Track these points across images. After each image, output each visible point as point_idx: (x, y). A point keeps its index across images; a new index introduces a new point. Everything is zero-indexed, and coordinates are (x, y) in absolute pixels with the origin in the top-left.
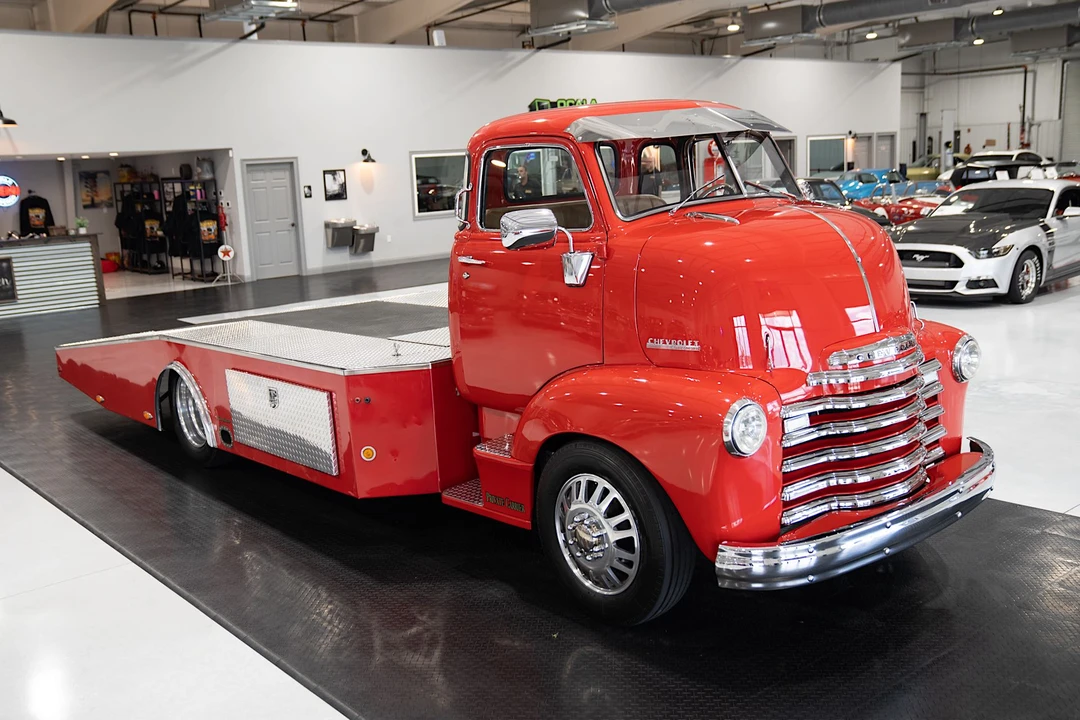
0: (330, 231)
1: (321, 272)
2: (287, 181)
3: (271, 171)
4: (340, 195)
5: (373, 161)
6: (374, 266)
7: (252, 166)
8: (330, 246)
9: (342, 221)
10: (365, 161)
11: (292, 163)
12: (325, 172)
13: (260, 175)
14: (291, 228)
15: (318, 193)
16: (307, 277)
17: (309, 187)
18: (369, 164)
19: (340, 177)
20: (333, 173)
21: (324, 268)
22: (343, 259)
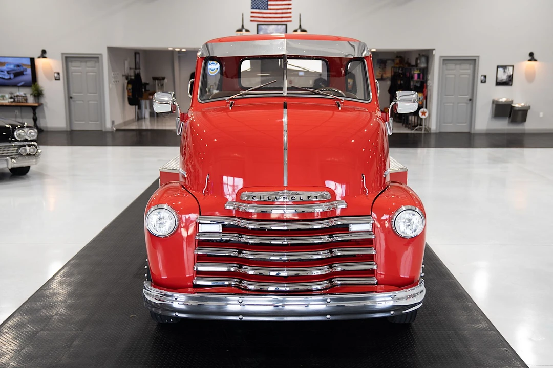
0: (494, 106)
1: (484, 132)
2: (470, 71)
3: (460, 64)
4: (508, 82)
5: (535, 60)
6: (527, 132)
7: (446, 61)
8: (493, 116)
9: (504, 100)
10: (530, 60)
11: (475, 60)
12: (498, 67)
13: (451, 66)
14: (468, 102)
15: (491, 80)
16: (475, 135)
17: (485, 76)
18: (533, 63)
19: (509, 71)
20: (504, 67)
21: (487, 130)
22: (503, 125)
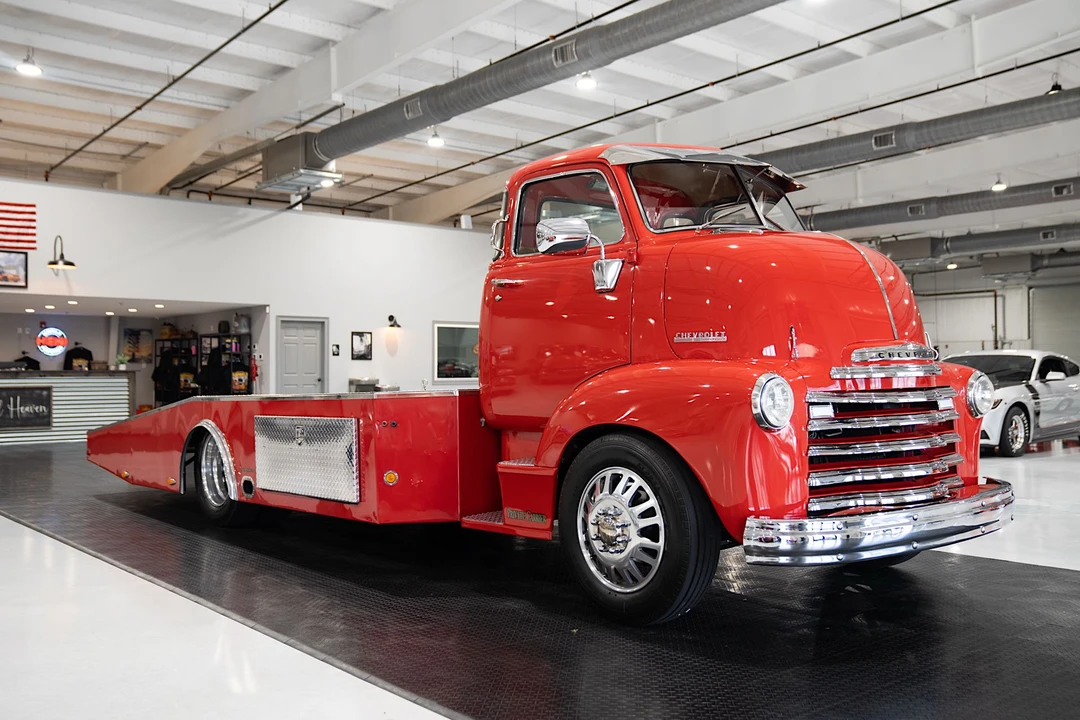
0: (354, 387)
2: (317, 340)
3: (304, 328)
4: (366, 356)
5: (399, 326)
7: (287, 323)
9: (366, 379)
10: (391, 326)
11: (323, 323)
12: (353, 333)
13: (293, 332)
14: (317, 383)
15: (345, 352)
17: (338, 346)
18: (395, 329)
19: (367, 339)
20: (361, 334)
